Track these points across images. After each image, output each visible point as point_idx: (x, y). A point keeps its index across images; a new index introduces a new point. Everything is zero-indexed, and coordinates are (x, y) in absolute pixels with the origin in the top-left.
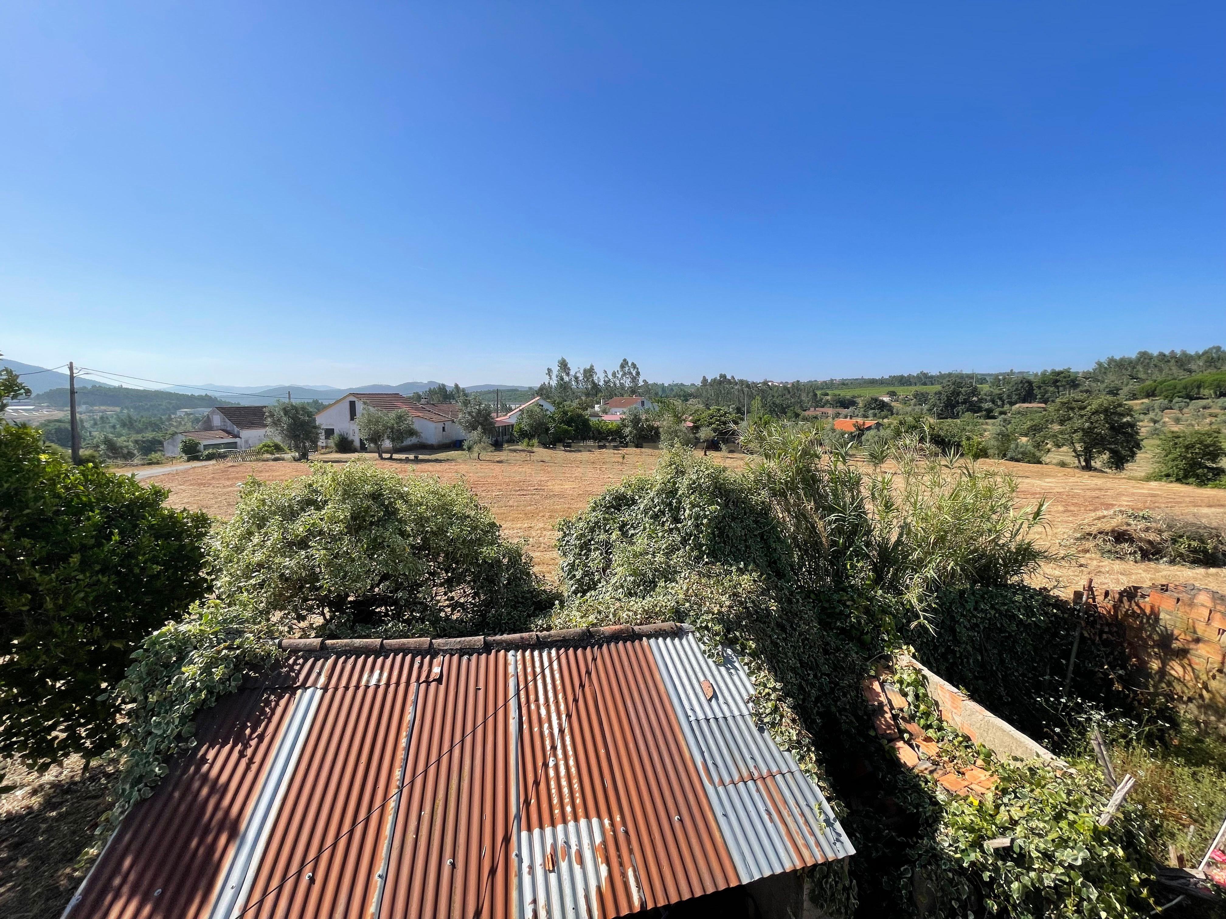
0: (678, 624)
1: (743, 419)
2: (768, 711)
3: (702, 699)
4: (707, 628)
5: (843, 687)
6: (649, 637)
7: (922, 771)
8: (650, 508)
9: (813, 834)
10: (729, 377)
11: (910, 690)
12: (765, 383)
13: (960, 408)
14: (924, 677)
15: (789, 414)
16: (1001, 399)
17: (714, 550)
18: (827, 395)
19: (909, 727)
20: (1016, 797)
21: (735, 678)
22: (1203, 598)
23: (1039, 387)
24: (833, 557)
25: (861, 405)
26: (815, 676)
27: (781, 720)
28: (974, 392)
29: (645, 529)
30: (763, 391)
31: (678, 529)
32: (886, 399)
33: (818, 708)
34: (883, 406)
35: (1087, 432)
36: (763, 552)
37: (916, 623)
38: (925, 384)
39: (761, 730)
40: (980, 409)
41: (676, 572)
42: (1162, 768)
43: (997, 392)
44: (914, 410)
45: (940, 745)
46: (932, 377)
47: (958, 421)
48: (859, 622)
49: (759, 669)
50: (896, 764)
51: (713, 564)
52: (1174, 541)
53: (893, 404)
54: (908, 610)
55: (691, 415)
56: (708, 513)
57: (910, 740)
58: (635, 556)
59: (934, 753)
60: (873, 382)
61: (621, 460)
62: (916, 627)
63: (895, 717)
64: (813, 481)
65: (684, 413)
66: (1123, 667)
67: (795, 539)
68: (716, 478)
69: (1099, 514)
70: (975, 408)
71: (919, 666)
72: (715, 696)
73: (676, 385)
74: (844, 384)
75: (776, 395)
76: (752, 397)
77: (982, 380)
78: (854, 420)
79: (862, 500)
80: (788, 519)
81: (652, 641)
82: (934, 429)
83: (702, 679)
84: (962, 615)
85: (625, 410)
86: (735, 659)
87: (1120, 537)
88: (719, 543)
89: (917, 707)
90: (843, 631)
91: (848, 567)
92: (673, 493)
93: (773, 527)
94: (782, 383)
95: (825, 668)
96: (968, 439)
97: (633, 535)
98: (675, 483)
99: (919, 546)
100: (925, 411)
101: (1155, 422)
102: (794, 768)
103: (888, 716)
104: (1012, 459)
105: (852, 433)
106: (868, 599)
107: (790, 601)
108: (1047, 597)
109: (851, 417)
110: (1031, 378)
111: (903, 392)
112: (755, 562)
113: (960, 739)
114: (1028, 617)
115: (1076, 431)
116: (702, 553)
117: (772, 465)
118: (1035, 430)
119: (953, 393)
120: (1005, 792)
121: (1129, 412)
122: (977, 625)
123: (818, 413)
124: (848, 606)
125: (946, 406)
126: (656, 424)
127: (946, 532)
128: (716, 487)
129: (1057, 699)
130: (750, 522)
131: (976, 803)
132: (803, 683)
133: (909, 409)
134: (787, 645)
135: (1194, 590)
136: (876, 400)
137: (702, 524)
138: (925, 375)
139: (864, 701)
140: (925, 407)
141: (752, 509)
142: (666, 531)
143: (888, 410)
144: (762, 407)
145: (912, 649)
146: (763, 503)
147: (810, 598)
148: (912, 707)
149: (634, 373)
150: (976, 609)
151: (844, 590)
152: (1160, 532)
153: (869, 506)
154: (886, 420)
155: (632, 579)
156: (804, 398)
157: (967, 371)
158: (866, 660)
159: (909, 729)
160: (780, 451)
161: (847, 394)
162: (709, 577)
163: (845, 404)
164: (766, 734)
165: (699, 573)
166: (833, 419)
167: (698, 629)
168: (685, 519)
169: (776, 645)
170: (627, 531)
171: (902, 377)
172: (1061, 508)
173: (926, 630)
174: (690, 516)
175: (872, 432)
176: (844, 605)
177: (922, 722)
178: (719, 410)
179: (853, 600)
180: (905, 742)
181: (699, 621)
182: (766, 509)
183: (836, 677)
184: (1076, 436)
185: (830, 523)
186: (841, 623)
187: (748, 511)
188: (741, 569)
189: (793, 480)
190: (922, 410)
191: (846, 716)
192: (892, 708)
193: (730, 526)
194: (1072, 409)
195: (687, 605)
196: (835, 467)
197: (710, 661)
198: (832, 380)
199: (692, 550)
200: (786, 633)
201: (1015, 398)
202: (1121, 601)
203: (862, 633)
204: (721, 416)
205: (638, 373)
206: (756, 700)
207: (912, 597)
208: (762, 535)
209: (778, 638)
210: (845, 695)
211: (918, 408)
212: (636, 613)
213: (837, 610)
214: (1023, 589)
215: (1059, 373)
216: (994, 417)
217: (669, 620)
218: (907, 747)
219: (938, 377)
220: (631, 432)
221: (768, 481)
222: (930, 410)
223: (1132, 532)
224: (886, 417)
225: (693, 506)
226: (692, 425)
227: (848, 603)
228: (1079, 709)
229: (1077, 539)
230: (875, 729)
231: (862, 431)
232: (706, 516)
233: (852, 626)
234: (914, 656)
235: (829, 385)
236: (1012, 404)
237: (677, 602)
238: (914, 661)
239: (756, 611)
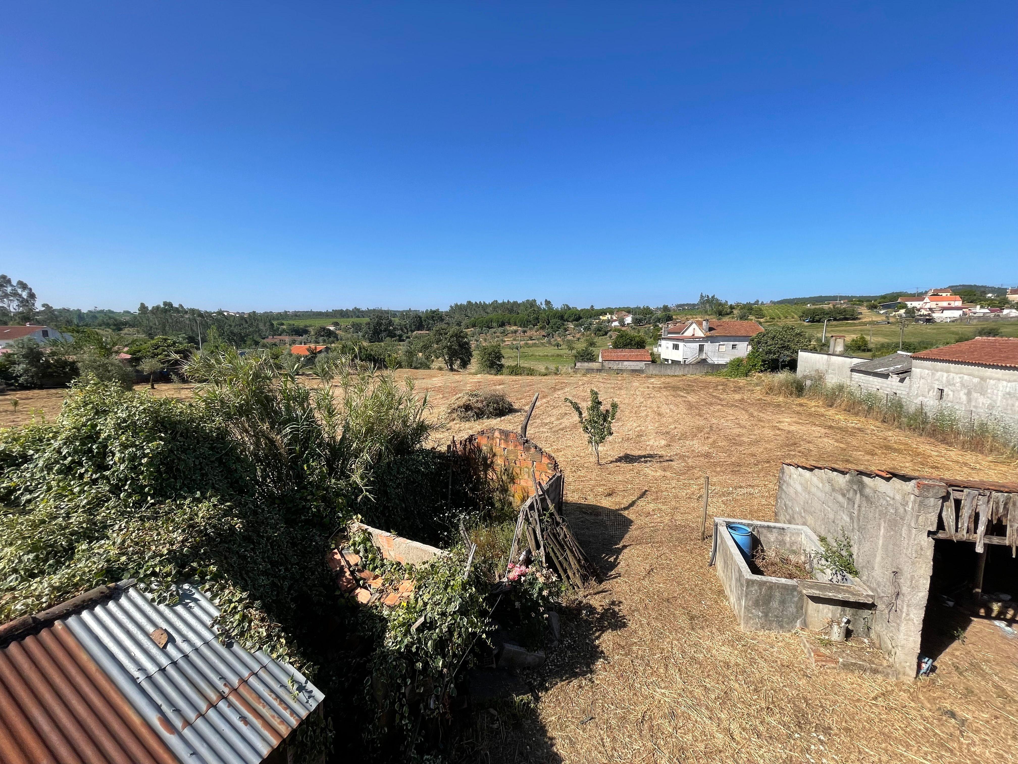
0: (112, 585)
1: (198, 349)
2: (235, 625)
3: (154, 651)
4: (154, 574)
5: (311, 568)
6: (64, 616)
7: (374, 602)
8: (56, 462)
9: (288, 707)
10: (176, 305)
11: (361, 548)
12: (220, 313)
13: (383, 334)
14: (370, 534)
15: (248, 342)
16: (406, 328)
17: (162, 488)
18: (283, 324)
19: (363, 575)
20: (426, 587)
21: (196, 610)
22: (497, 434)
23: (425, 321)
24: (292, 462)
25: (312, 333)
26: (286, 569)
27: (249, 626)
28: (390, 323)
29: (49, 489)
30: (218, 320)
31: (103, 477)
32: (332, 328)
33: (292, 595)
34: (330, 334)
35: (450, 348)
36: (222, 476)
37: (361, 497)
38: (358, 317)
39: (229, 646)
40: (395, 336)
41: (105, 527)
42: (490, 531)
43: (403, 323)
44: (353, 336)
45: (383, 577)
46: (363, 312)
47: (382, 344)
48: (319, 510)
49: (223, 588)
50: (357, 606)
51: (161, 503)
52: (488, 406)
53: (337, 332)
54: (355, 488)
55: (126, 346)
56: (148, 451)
57: (364, 583)
58: (35, 526)
59: (380, 585)
60: (319, 315)
61: (11, 408)
62: (362, 499)
63: (352, 573)
64: (267, 401)
65: (115, 344)
66: (471, 482)
67: (256, 455)
68: (157, 412)
69: (457, 396)
70: (391, 335)
71: (365, 527)
72: (171, 639)
73: (102, 312)
74: (296, 316)
75: (233, 324)
76: (206, 326)
77: (394, 314)
78: (307, 346)
79: (311, 410)
80: (247, 439)
81: (72, 621)
82: (367, 350)
83: (150, 629)
84: (391, 480)
85: (11, 342)
86: (194, 591)
87: (467, 408)
88: (168, 479)
89: (366, 557)
90: (307, 522)
91: (306, 468)
92: (93, 436)
93: (231, 449)
94: (238, 313)
95: (295, 559)
96: (389, 356)
97: (29, 501)
98: (94, 426)
99: (357, 438)
100: (360, 337)
101: (477, 341)
102: (265, 660)
103: (348, 574)
104: (416, 368)
105: (307, 356)
106: (324, 489)
107: (255, 513)
108: (435, 453)
109: (305, 344)
110: (421, 314)
111: (344, 322)
112: (213, 487)
113: (395, 566)
114: (427, 469)
115: (444, 348)
116: (144, 496)
117: (226, 390)
118: (425, 348)
119: (377, 323)
120: (419, 588)
121: (466, 336)
122: (400, 484)
123: (276, 340)
124: (309, 500)
125: (374, 334)
126: (72, 358)
127: (373, 424)
128: (157, 422)
129: (444, 514)
130: (205, 449)
131: (405, 604)
132: (276, 580)
133: (349, 336)
134: (255, 553)
135: (493, 430)
136: (324, 329)
137: (141, 464)
138: (358, 310)
139: (329, 571)
140: (360, 334)
141: (207, 437)
142: (86, 484)
143: (334, 337)
144: (220, 336)
145: (360, 516)
146: (218, 429)
147: (275, 504)
148: (364, 559)
149: (25, 295)
150: (398, 473)
151: (305, 488)
152: (482, 402)
153: (317, 415)
154: (333, 345)
155: (31, 556)
156: (261, 326)
157: (385, 308)
158: (327, 538)
159: (363, 576)
160: (231, 377)
161: (300, 324)
162: (156, 519)
163: (300, 332)
164: (236, 647)
165: (142, 519)
166: (290, 345)
167: (141, 580)
168: (115, 463)
169: (244, 557)
170: (17, 498)
171: (342, 311)
172: (441, 396)
173: (369, 499)
174: (122, 460)
175: (323, 355)
176: (306, 501)
177: (371, 566)
178: (166, 340)
179: (313, 494)
180: (361, 587)
181: (142, 571)
182: (223, 434)
183: (304, 562)
184: (445, 351)
185: (286, 435)
186: (305, 516)
187: (201, 439)
188: (198, 498)
189: (247, 403)
190: (358, 336)
191: (317, 590)
192: (350, 566)
193: (179, 459)
194: (441, 334)
195: (123, 559)
196: (286, 386)
197: (162, 607)
198: (286, 312)
199: (129, 496)
200: (253, 543)
201: (413, 327)
202: (465, 445)
203: (322, 518)
204: (169, 346)
205: (32, 296)
206: (221, 621)
207: (356, 478)
208: (220, 460)
209: (245, 551)
210: (313, 574)
211: (355, 335)
212: (39, 597)
213: (300, 506)
214: (422, 451)
215: (434, 312)
216: (403, 341)
217: (97, 584)
218: (363, 590)
219: (366, 311)
220: (26, 371)
221: (222, 407)
222: (364, 336)
223: (471, 404)
224: (333, 342)
225: (124, 447)
226: (129, 356)
227: (309, 498)
228: (454, 516)
229: (449, 413)
230: (339, 589)
231: (314, 354)
232: (145, 456)
233: (314, 514)
234: (362, 522)
235: (284, 316)
236: (412, 331)
237: (108, 561)
238: (362, 525)
239: (220, 535)
